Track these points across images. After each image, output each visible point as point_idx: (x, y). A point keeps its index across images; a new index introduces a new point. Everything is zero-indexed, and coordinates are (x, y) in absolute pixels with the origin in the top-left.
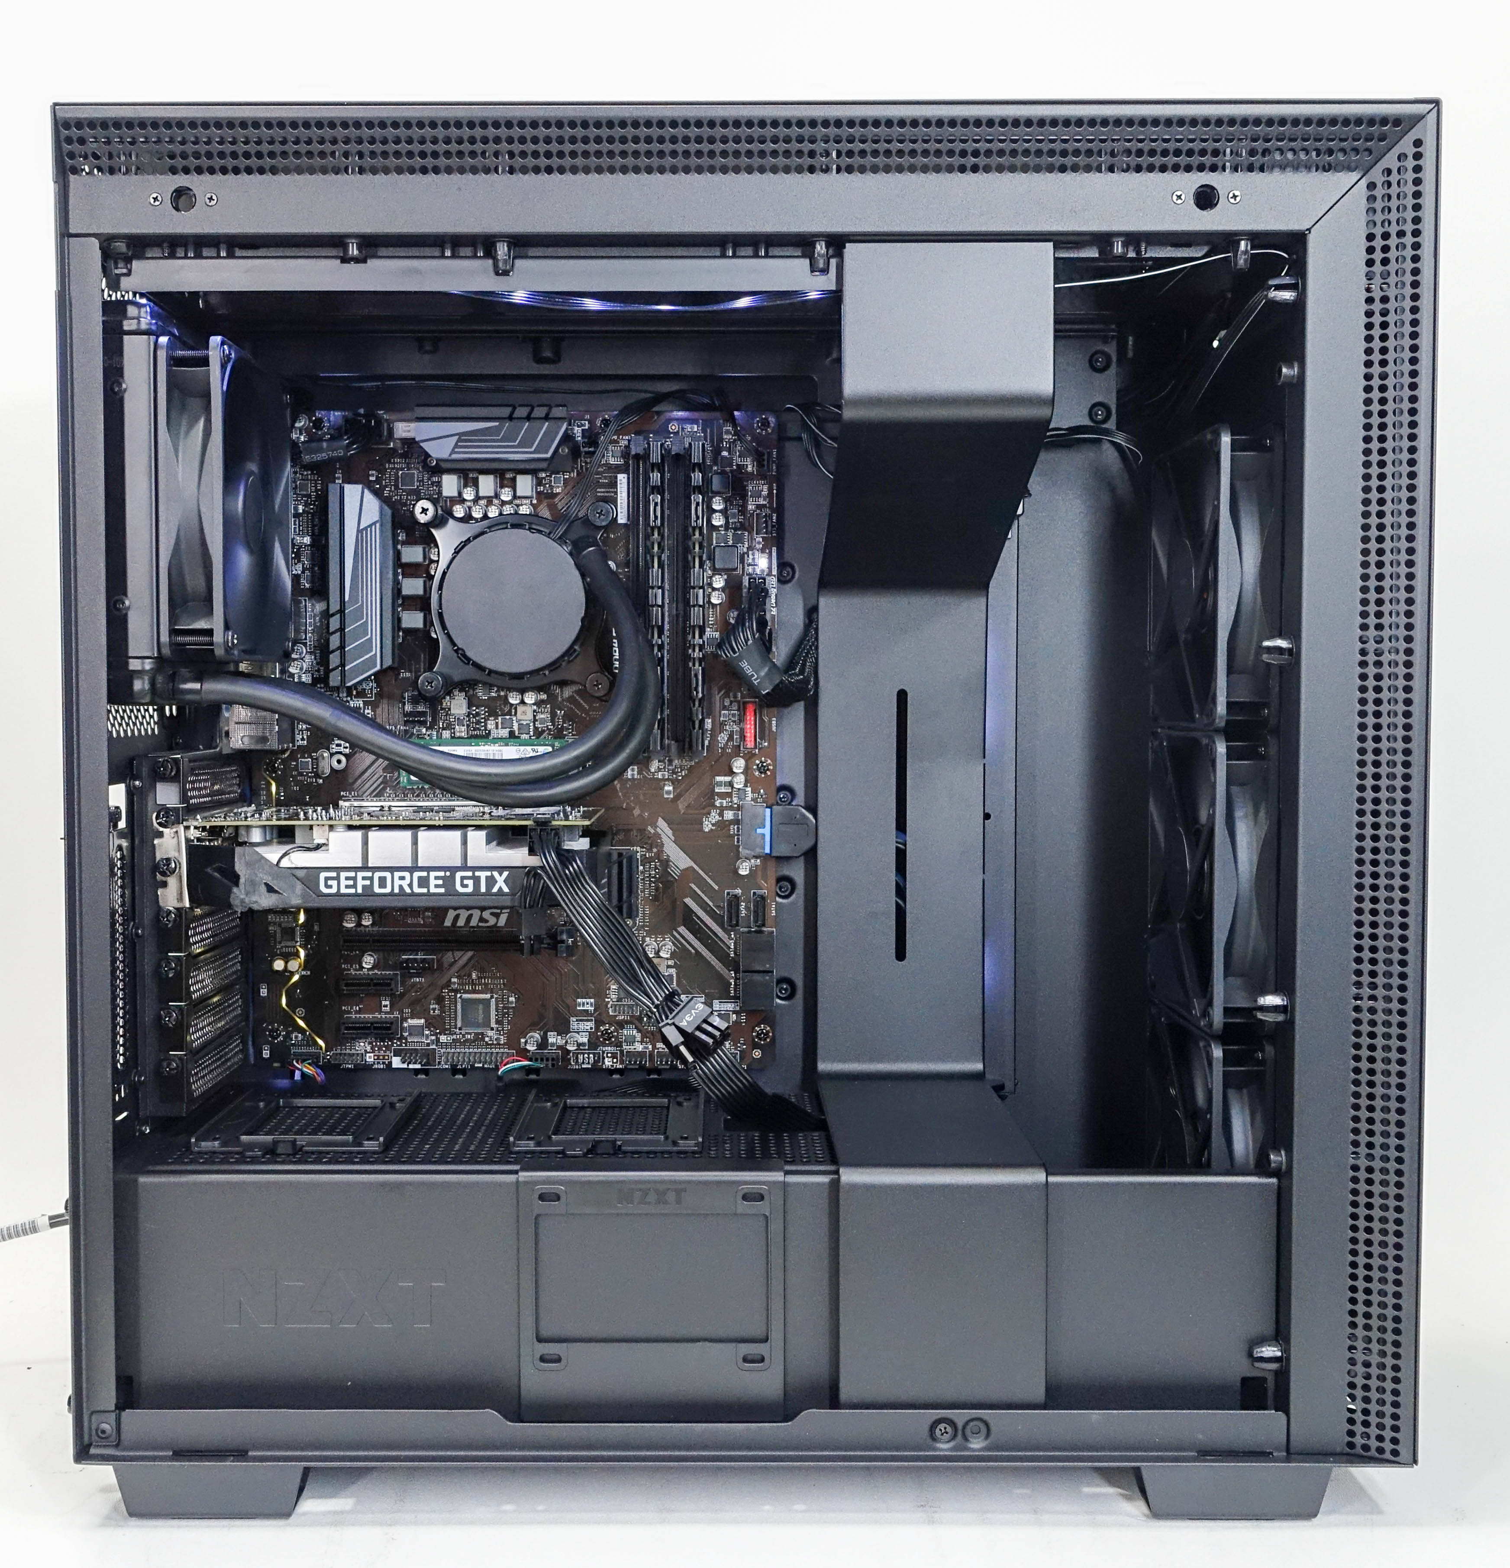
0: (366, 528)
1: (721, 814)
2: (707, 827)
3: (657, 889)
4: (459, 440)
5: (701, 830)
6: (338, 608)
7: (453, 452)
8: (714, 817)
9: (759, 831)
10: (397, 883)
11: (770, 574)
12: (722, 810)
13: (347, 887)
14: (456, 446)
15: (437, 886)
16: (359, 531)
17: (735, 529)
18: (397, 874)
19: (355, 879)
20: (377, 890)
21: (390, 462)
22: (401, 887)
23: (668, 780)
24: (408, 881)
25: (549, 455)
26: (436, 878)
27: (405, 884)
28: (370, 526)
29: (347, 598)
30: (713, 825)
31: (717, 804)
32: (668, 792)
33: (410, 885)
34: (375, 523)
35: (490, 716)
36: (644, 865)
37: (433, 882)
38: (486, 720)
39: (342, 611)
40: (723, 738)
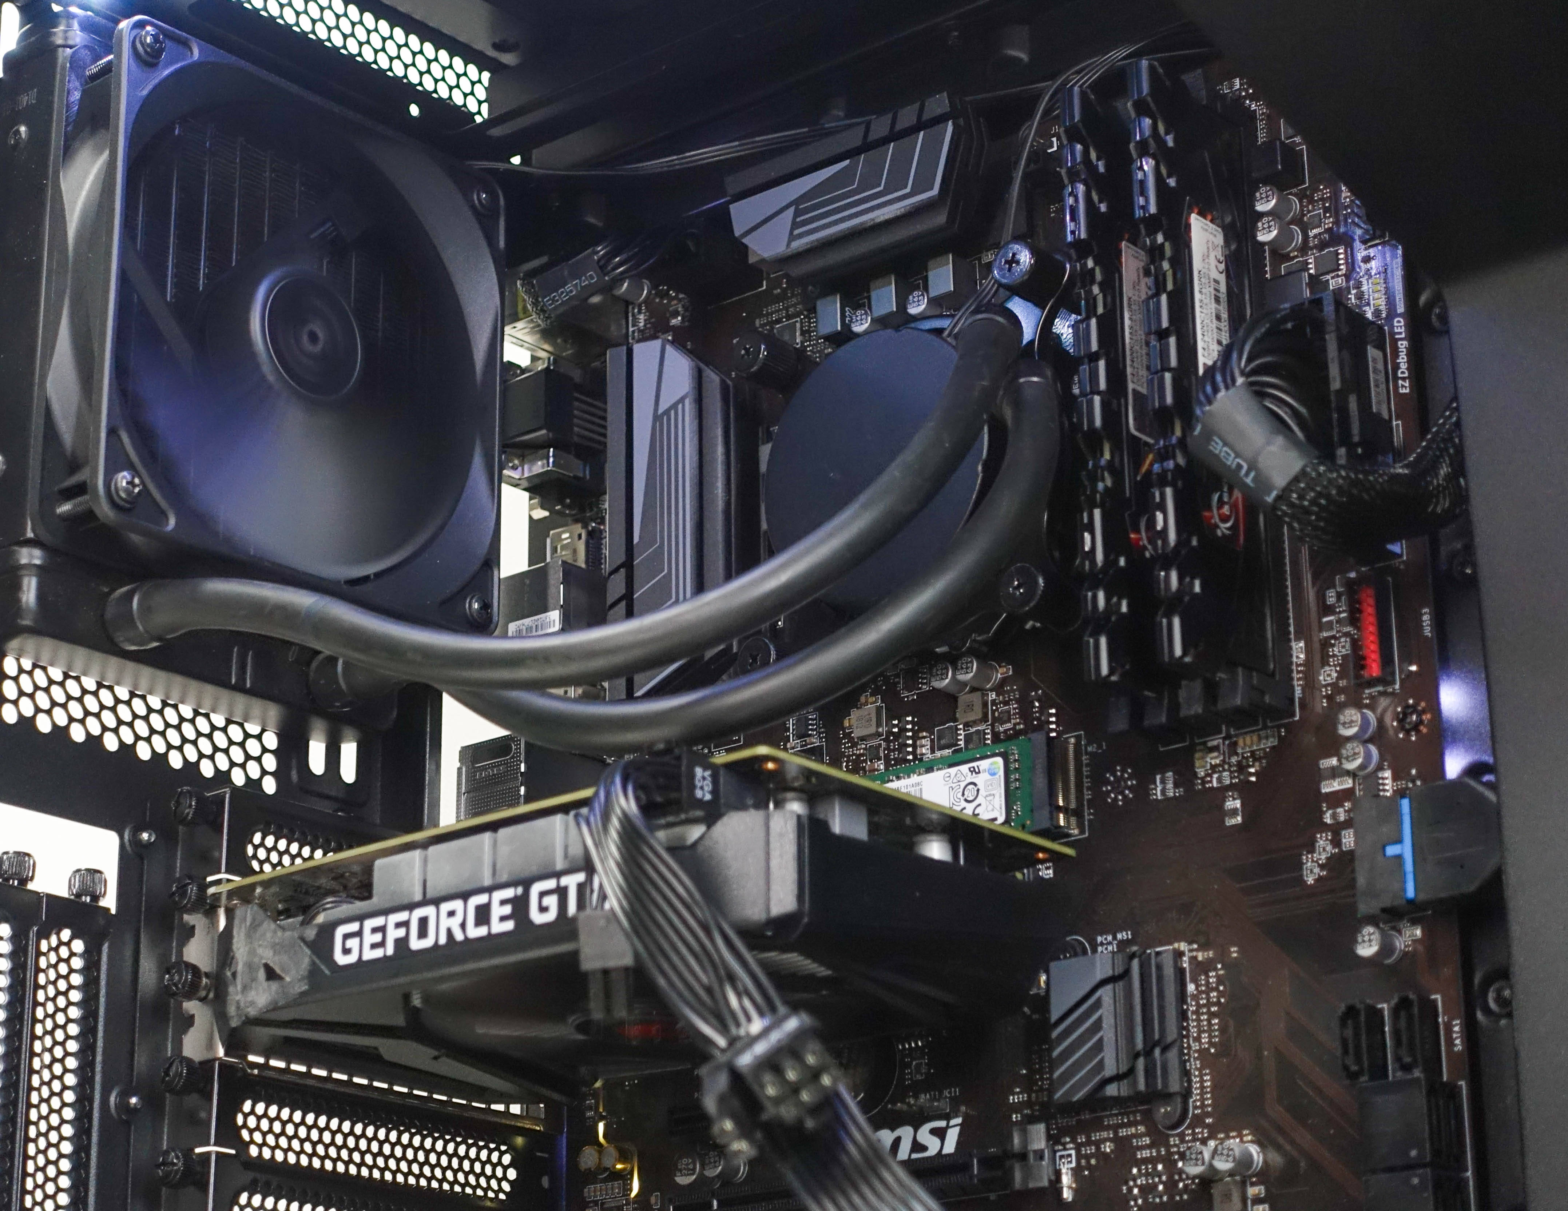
0: (667, 412)
1: (1336, 842)
2: (1312, 872)
3: (1223, 1030)
4: (797, 214)
5: (1300, 880)
6: (622, 558)
7: (792, 238)
8: (1324, 847)
9: (1391, 850)
10: (445, 923)
11: (1392, 314)
12: (1336, 830)
13: (374, 946)
14: (795, 225)
15: (503, 919)
16: (657, 418)
17: (1322, 246)
18: (446, 907)
19: (382, 929)
20: (416, 944)
21: (761, 315)
22: (449, 932)
23: (1231, 787)
24: (459, 918)
25: (935, 191)
26: (503, 902)
27: (454, 923)
28: (674, 406)
29: (636, 539)
30: (1322, 867)
31: (1328, 820)
32: (1234, 812)
33: (463, 926)
34: (682, 400)
35: (921, 730)
36: (1195, 980)
37: (497, 911)
38: (915, 738)
39: (628, 565)
40: (1328, 675)
